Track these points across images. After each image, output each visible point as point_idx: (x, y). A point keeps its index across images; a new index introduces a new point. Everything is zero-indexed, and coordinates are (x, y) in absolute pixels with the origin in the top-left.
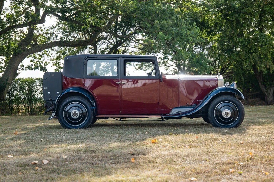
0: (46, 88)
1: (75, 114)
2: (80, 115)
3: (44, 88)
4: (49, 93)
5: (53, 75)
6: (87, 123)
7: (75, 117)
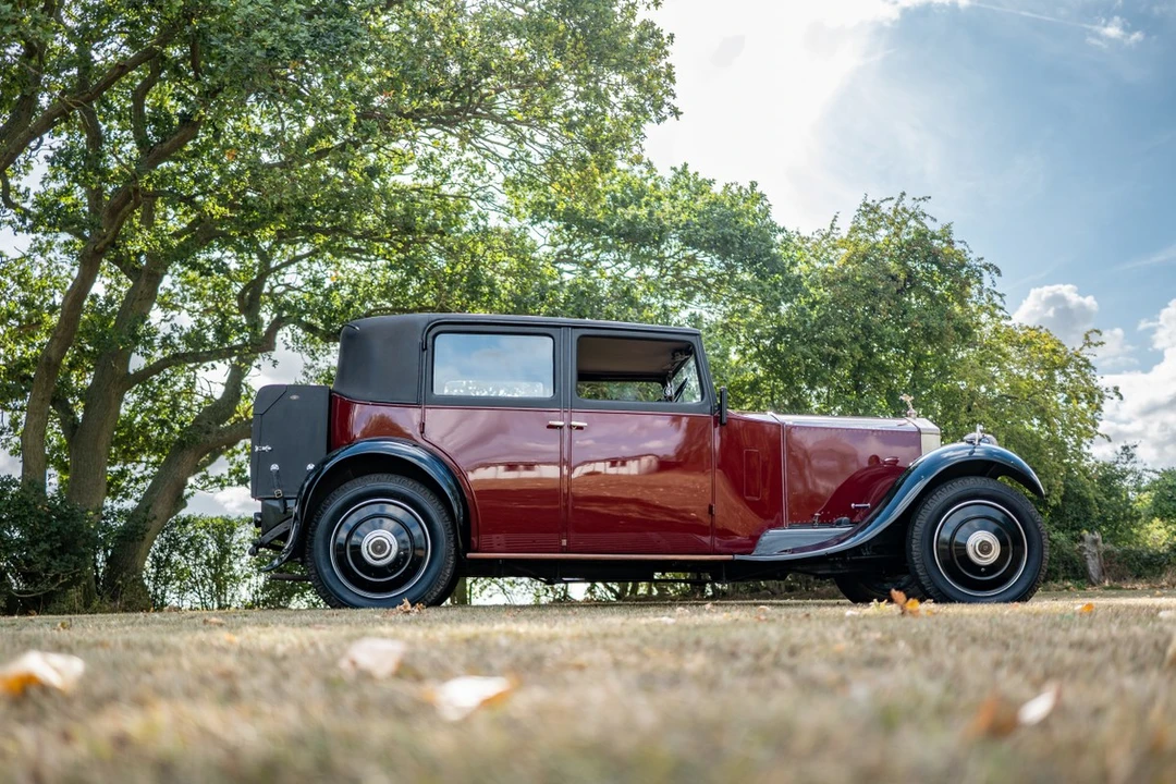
0: (264, 448)
1: (379, 547)
2: (399, 552)
3: (257, 449)
4: (275, 467)
5: (295, 397)
6: (430, 587)
7: (379, 559)
